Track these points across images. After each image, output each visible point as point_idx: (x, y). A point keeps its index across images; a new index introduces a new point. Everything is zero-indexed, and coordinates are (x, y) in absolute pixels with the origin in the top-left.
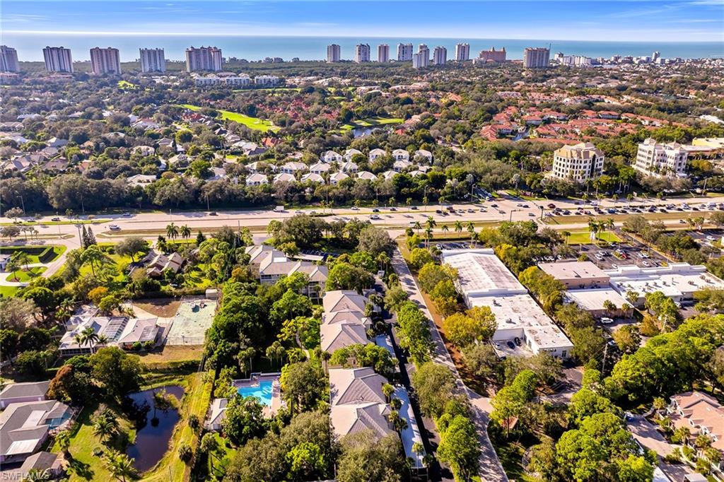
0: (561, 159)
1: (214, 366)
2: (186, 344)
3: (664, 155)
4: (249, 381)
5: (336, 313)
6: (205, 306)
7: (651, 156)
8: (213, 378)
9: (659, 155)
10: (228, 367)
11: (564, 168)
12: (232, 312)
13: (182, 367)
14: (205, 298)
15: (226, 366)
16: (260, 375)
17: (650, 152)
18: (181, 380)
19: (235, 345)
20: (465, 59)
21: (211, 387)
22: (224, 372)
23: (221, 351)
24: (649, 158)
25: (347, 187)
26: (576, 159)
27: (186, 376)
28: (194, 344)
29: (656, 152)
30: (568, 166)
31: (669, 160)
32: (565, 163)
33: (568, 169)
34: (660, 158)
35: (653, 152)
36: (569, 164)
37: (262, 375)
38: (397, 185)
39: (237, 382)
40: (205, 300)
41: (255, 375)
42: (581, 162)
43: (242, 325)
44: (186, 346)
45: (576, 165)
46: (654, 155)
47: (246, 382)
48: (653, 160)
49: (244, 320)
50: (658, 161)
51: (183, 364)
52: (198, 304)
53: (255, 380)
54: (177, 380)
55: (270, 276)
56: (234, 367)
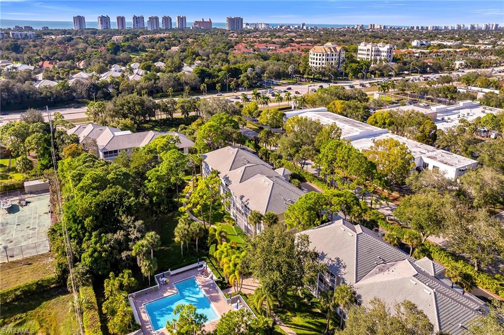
0: (317, 55)
1: (87, 280)
2: (11, 259)
3: (378, 51)
4: (156, 290)
5: (243, 168)
6: (27, 203)
7: (370, 53)
8: (94, 300)
9: (375, 51)
10: (117, 275)
11: (320, 62)
12: (94, 189)
13: (17, 298)
14: (25, 194)
15: (111, 274)
16: (169, 274)
17: (368, 50)
18: (20, 324)
19: (119, 235)
20: (184, 27)
21: (98, 318)
22: (111, 284)
23: (95, 250)
24: (368, 55)
25: (153, 81)
26: (329, 53)
27: (29, 313)
28: (28, 256)
29: (373, 49)
30: (323, 60)
31: (382, 54)
32: (321, 57)
33: (324, 62)
34: (376, 53)
35: (371, 50)
36: (324, 57)
37: (172, 273)
38: (199, 77)
39: (137, 297)
40: (26, 196)
41: (163, 276)
42: (333, 55)
43: (121, 204)
44: (13, 262)
45: (329, 58)
46: (372, 51)
47: (151, 292)
48: (372, 55)
49: (122, 195)
50: (374, 56)
51: (18, 293)
52: (16, 203)
53: (166, 283)
54: (12, 324)
55: (116, 151)
56: (127, 272)
